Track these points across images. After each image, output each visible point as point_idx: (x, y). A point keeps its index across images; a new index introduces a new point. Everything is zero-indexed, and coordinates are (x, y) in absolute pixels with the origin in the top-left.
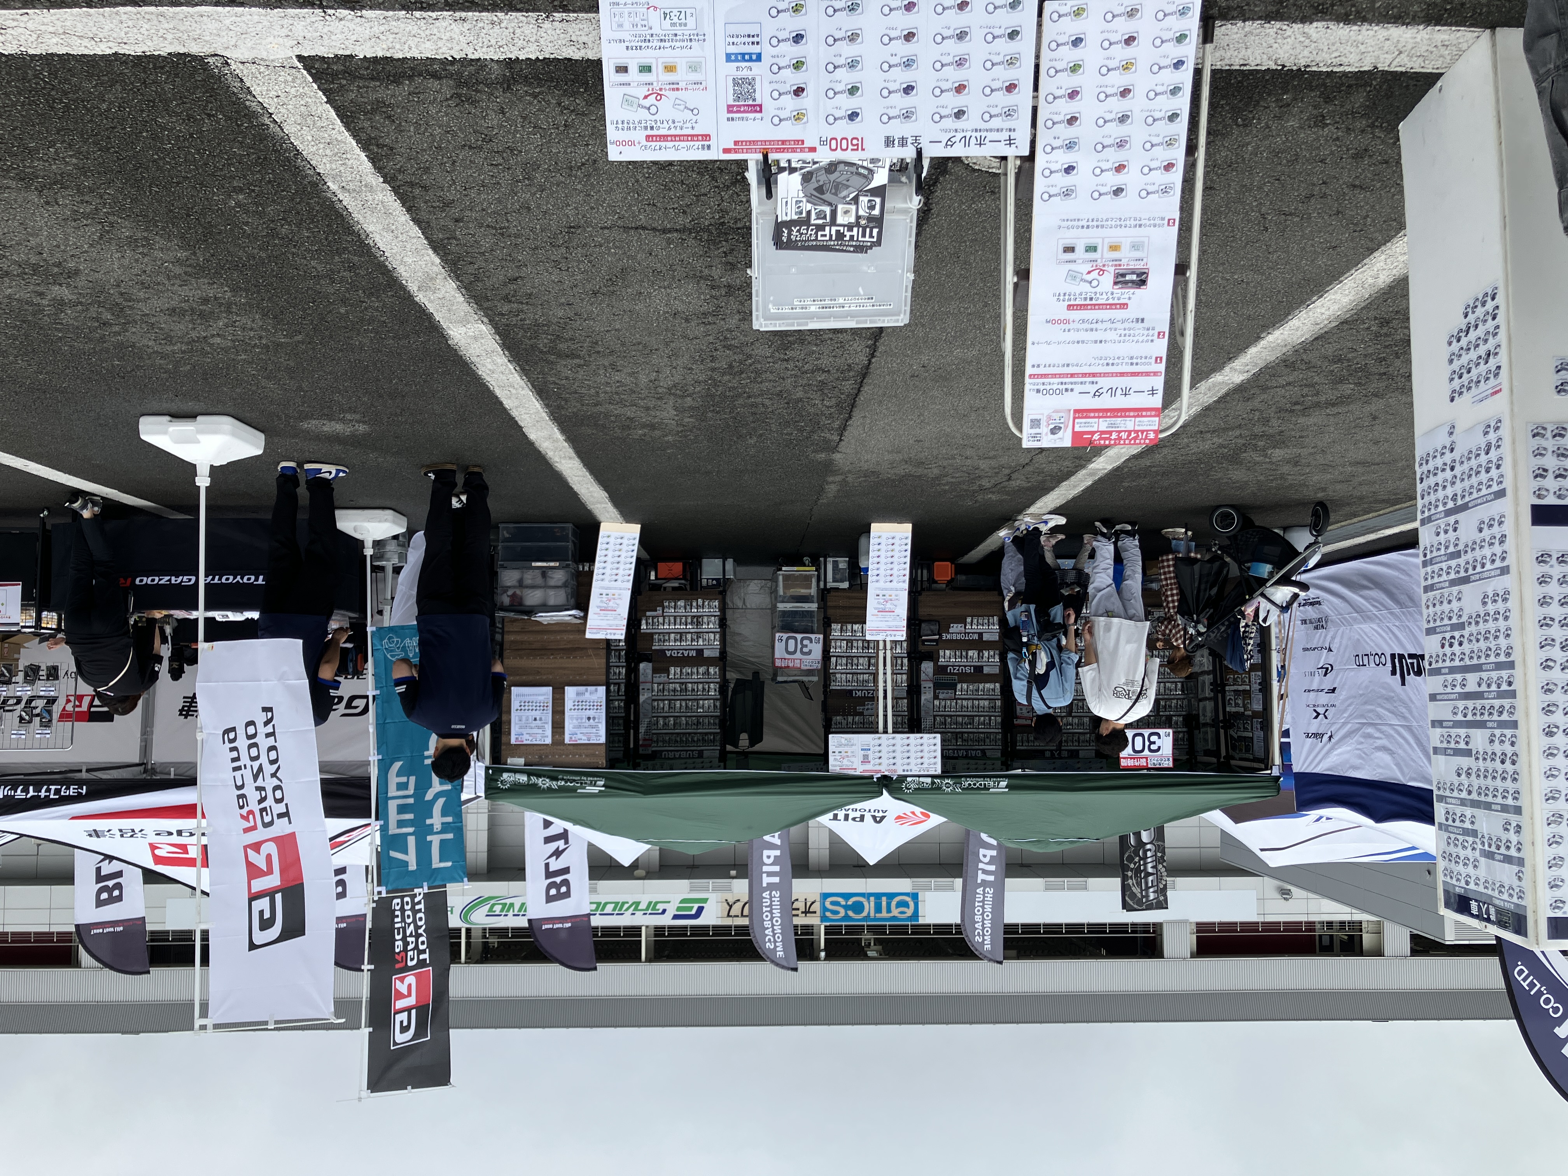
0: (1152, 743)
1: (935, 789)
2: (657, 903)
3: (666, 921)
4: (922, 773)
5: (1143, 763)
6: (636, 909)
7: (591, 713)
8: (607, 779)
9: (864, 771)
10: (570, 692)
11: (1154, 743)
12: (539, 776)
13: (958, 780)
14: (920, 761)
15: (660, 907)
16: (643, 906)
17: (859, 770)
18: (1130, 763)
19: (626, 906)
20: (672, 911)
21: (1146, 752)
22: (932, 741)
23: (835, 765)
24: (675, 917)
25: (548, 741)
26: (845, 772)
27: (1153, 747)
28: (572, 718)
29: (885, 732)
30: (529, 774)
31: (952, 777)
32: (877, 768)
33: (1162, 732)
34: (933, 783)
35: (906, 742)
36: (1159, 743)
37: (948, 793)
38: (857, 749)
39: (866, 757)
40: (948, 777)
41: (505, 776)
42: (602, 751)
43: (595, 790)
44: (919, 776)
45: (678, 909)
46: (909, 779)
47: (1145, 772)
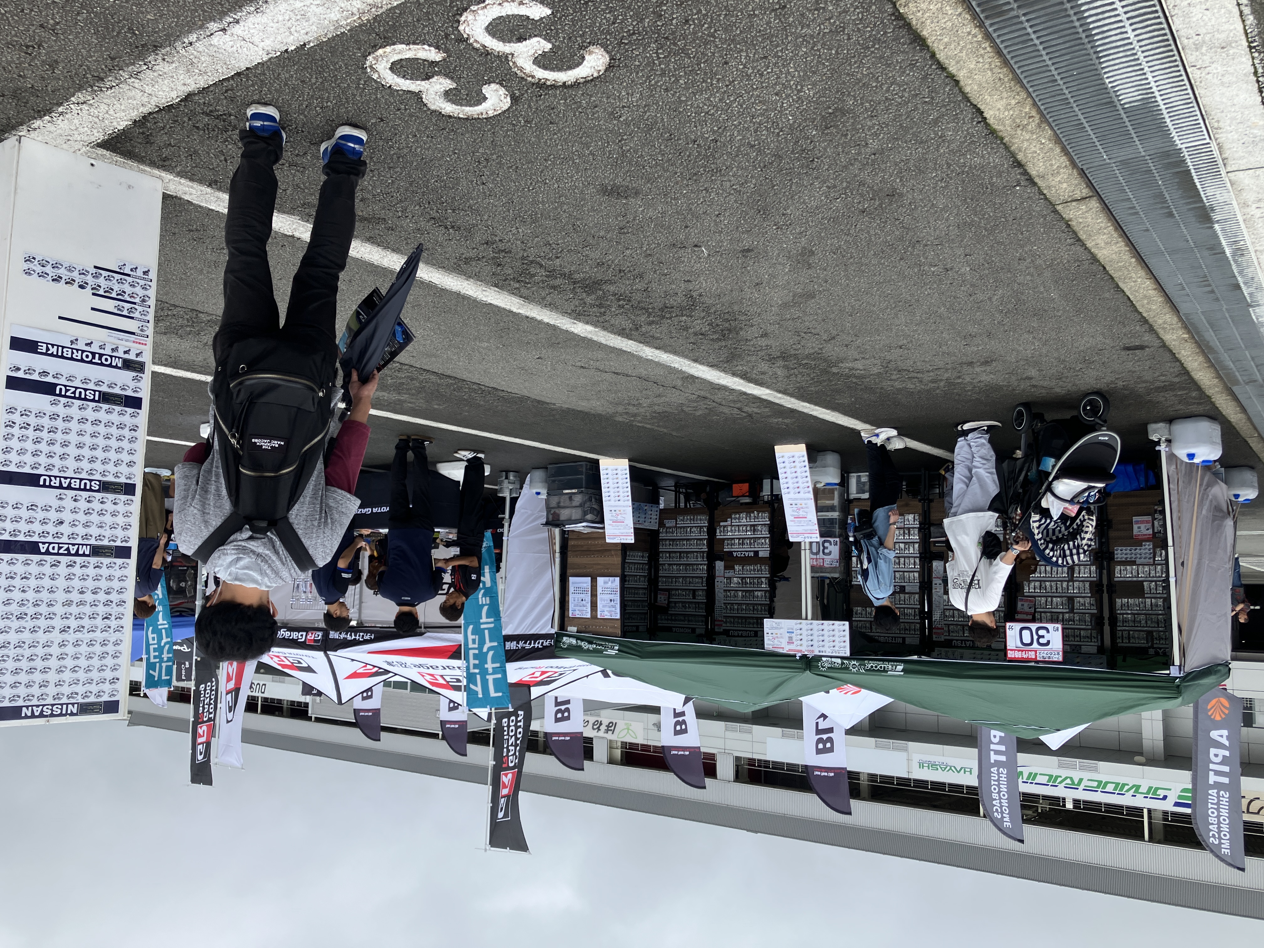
0: (1040, 637)
1: (844, 669)
2: (1157, 789)
3: (1168, 806)
4: (834, 654)
5: (1032, 655)
6: (1135, 792)
7: (612, 597)
8: (620, 645)
9: (790, 650)
10: (600, 580)
11: (1043, 637)
12: (582, 640)
13: (862, 662)
14: (832, 644)
15: (1161, 793)
16: (1143, 789)
17: (786, 649)
18: (1018, 655)
19: (1126, 788)
20: (1173, 798)
21: (1035, 645)
22: (842, 628)
23: (770, 644)
24: (1177, 804)
25: (589, 616)
26: (776, 650)
27: (1042, 641)
28: (601, 600)
29: (806, 619)
30: (578, 638)
31: (857, 659)
32: (799, 648)
33: (1050, 626)
34: (843, 663)
35: (821, 627)
36: (1048, 637)
37: (854, 673)
38: (784, 631)
39: (790, 638)
40: (854, 659)
41: (565, 639)
42: (618, 624)
43: (613, 652)
44: (831, 657)
45: (1180, 797)
46: (824, 659)
47: (1033, 664)
